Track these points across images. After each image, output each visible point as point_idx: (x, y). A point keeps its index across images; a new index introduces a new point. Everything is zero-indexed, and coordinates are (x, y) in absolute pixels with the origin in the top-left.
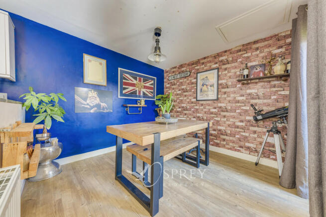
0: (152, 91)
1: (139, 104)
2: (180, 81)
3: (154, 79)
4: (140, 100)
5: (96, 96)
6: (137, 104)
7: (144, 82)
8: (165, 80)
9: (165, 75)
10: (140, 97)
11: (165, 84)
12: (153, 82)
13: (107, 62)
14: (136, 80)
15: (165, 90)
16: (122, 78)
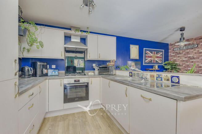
0: (161, 59)
1: (154, 68)
2: (187, 51)
3: (162, 51)
4: (154, 65)
5: (134, 65)
6: (153, 68)
7: (156, 54)
8: (169, 51)
9: (170, 47)
10: (154, 63)
11: (169, 53)
12: (162, 53)
13: (139, 46)
14: (152, 54)
15: (170, 58)
16: (145, 53)
